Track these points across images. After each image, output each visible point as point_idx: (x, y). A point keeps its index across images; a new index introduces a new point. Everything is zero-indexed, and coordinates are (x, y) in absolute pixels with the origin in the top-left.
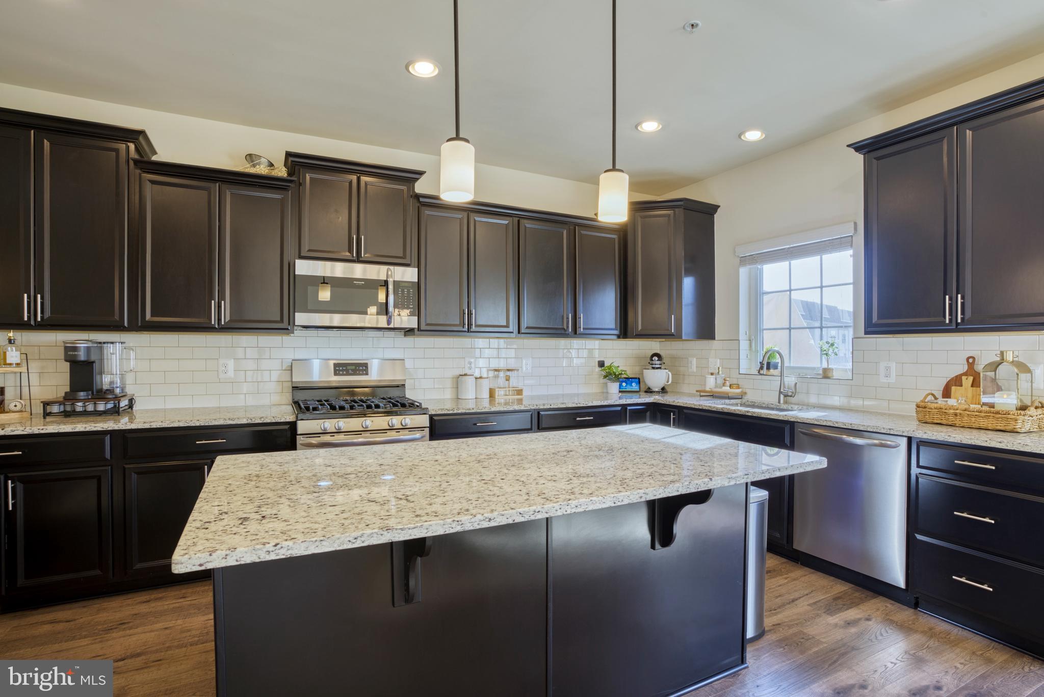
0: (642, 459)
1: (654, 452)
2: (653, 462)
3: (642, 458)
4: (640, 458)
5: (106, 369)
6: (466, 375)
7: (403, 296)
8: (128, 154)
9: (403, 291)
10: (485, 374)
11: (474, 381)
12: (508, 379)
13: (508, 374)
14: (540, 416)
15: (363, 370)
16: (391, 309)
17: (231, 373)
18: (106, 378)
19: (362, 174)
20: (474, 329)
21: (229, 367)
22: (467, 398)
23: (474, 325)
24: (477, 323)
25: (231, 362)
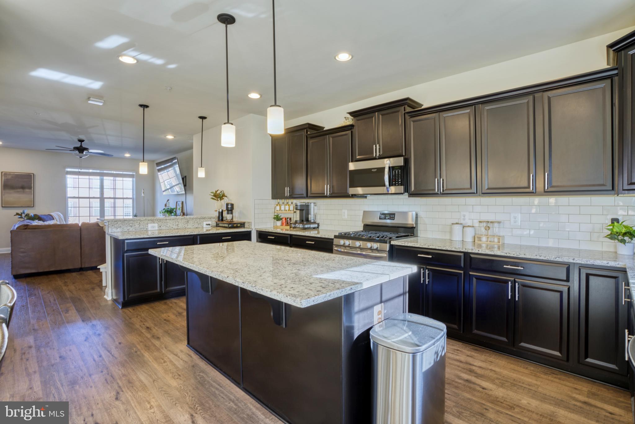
5: (310, 213)
6: (457, 224)
7: (395, 174)
8: (307, 133)
9: (395, 172)
10: (476, 224)
11: (462, 228)
12: (487, 228)
13: (489, 224)
14: (471, 258)
15: (392, 217)
16: (387, 183)
17: (346, 216)
18: (310, 216)
19: (378, 111)
20: (445, 192)
21: (345, 213)
22: (455, 240)
23: (445, 188)
24: (448, 188)
25: (346, 211)
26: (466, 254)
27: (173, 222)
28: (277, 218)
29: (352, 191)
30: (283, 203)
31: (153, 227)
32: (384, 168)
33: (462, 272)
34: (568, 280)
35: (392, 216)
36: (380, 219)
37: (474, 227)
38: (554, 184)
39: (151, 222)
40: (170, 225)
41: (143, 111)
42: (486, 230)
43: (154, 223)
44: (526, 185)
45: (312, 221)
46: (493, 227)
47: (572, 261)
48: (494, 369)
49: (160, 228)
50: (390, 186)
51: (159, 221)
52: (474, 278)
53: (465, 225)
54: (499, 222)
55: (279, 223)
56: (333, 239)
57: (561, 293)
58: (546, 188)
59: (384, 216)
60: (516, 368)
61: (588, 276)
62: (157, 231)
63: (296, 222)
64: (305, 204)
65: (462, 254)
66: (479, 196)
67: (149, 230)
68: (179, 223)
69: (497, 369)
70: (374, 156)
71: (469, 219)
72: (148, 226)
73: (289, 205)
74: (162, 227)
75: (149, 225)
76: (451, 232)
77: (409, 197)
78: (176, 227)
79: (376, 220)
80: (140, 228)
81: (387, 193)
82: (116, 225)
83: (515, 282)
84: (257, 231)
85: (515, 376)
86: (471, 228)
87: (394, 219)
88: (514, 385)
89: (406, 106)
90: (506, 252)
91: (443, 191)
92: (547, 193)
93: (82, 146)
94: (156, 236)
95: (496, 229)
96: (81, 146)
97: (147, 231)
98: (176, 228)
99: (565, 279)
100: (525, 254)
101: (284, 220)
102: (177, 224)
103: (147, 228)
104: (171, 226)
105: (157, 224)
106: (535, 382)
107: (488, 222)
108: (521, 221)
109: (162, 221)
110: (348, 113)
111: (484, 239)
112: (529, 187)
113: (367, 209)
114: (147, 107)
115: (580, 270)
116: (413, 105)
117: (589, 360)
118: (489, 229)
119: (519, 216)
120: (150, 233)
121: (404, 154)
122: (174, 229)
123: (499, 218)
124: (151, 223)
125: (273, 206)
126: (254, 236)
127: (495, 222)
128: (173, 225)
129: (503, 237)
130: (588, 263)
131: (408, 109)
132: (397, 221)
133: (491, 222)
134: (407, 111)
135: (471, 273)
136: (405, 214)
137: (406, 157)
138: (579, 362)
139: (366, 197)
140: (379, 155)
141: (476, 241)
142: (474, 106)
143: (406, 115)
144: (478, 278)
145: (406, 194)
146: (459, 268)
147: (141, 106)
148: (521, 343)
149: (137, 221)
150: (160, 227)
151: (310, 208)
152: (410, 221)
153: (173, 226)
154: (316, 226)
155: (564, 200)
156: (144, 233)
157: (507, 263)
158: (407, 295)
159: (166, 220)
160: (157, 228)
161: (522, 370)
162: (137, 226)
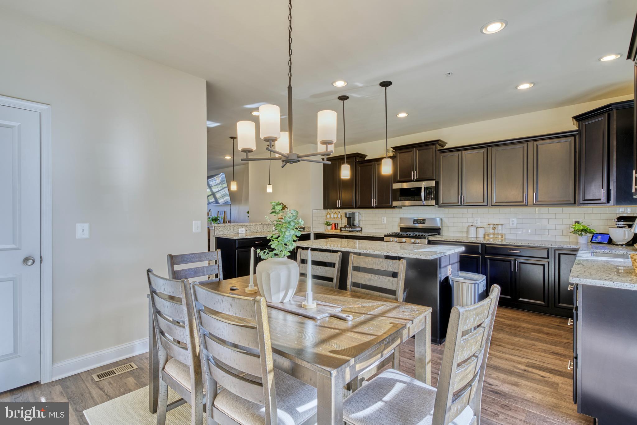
5: (355, 219)
6: (472, 226)
7: (429, 193)
8: (356, 160)
9: (429, 191)
10: (486, 226)
11: (476, 229)
12: (494, 229)
13: (495, 226)
14: (486, 247)
15: (424, 222)
16: (423, 198)
17: (385, 222)
18: (355, 222)
19: (416, 147)
20: (465, 205)
21: (385, 220)
22: (471, 237)
23: (465, 202)
24: (467, 202)
25: (385, 218)
26: (483, 244)
27: (254, 227)
28: (327, 224)
29: (395, 203)
30: (332, 212)
31: (242, 231)
32: (421, 188)
33: (480, 256)
34: (548, 258)
35: (422, 221)
36: (414, 223)
37: (484, 228)
38: (539, 199)
41: (233, 141)
42: (493, 229)
43: (242, 228)
44: (521, 200)
45: (357, 226)
46: (498, 228)
47: (550, 246)
48: (504, 314)
49: (246, 232)
50: (425, 200)
52: (488, 260)
53: (478, 227)
54: (502, 225)
55: (329, 227)
56: (384, 237)
57: (544, 265)
58: (534, 202)
59: (416, 221)
60: (517, 313)
61: (560, 254)
62: (244, 234)
63: (345, 227)
64: (351, 213)
65: (480, 245)
66: (490, 207)
69: (505, 314)
70: (413, 179)
71: (481, 223)
73: (337, 214)
75: (239, 229)
76: (467, 232)
77: (438, 208)
79: (411, 224)
80: (234, 231)
81: (423, 205)
82: (219, 229)
83: (515, 260)
84: (314, 233)
85: (517, 316)
86: (482, 229)
87: (425, 224)
88: (517, 320)
89: (437, 145)
90: (509, 242)
91: (464, 204)
92: (535, 205)
95: (500, 230)
97: (238, 233)
99: (546, 257)
100: (521, 243)
101: (333, 225)
103: (238, 231)
105: (244, 229)
106: (529, 319)
107: (494, 224)
108: (517, 224)
110: (392, 147)
111: (491, 236)
112: (523, 202)
113: (402, 217)
114: (236, 138)
115: (555, 251)
116: (441, 144)
117: (560, 304)
118: (495, 229)
119: (515, 220)
121: (435, 179)
122: (255, 232)
123: (501, 222)
124: (241, 228)
125: (324, 215)
126: (312, 236)
127: (499, 224)
128: (254, 229)
129: (505, 234)
130: (560, 247)
131: (439, 148)
132: (427, 225)
133: (497, 225)
134: (438, 149)
135: (485, 256)
136: (434, 219)
137: (437, 180)
138: (555, 306)
139: (402, 208)
140: (416, 178)
141: (486, 237)
142: (487, 148)
143: (437, 151)
144: (490, 259)
145: (436, 205)
146: (478, 254)
148: (519, 298)
149: (232, 226)
151: (355, 216)
152: (439, 225)
154: (360, 229)
155: (544, 210)
156: (236, 235)
157: (510, 249)
158: (459, 263)
159: (250, 225)
160: (244, 232)
161: (521, 314)
162: (232, 230)
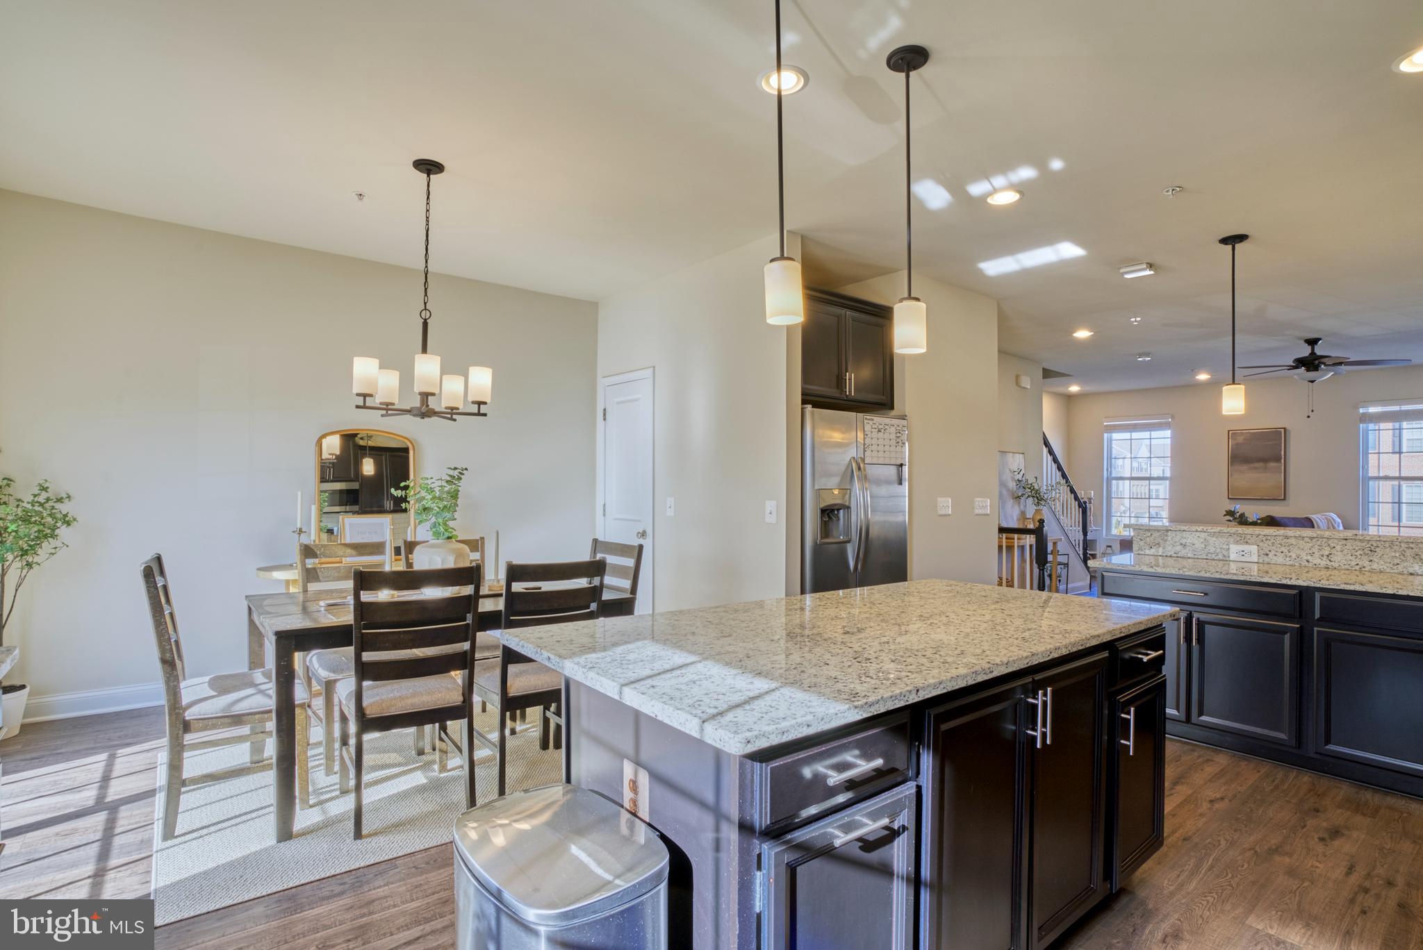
0: (747, 625)
1: (730, 636)
2: (732, 623)
3: (746, 627)
4: (749, 627)
27: (1311, 545)
31: (1244, 553)
39: (1238, 539)
40: (1298, 552)
41: (1231, 252)
43: (1247, 544)
49: (1267, 559)
51: (1264, 539)
62: (1256, 566)
67: (1231, 558)
68: (1333, 551)
72: (1229, 549)
74: (1271, 555)
75: (1232, 546)
78: (1324, 562)
80: (1207, 551)
93: (1315, 354)
94: (1253, 579)
96: (1313, 353)
98: (1322, 565)
102: (1327, 553)
103: (1226, 553)
104: (1305, 558)
105: (1256, 547)
109: (1272, 541)
114: (1242, 238)
120: (1233, 568)
124: (1237, 543)
147: (1224, 241)
150: (1267, 555)
153: (1309, 558)
156: (1218, 566)
159: (1288, 537)
160: (1253, 557)
162: (1199, 546)
